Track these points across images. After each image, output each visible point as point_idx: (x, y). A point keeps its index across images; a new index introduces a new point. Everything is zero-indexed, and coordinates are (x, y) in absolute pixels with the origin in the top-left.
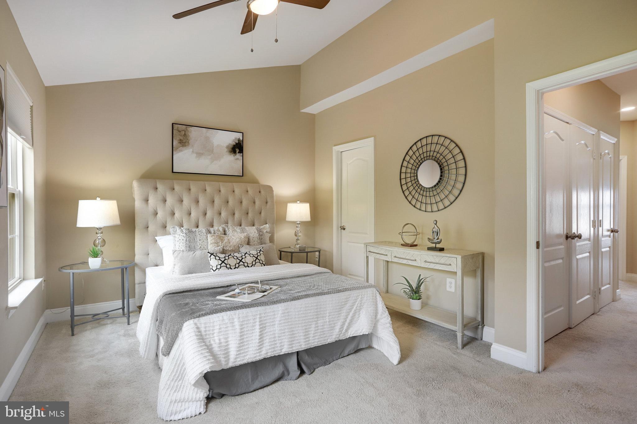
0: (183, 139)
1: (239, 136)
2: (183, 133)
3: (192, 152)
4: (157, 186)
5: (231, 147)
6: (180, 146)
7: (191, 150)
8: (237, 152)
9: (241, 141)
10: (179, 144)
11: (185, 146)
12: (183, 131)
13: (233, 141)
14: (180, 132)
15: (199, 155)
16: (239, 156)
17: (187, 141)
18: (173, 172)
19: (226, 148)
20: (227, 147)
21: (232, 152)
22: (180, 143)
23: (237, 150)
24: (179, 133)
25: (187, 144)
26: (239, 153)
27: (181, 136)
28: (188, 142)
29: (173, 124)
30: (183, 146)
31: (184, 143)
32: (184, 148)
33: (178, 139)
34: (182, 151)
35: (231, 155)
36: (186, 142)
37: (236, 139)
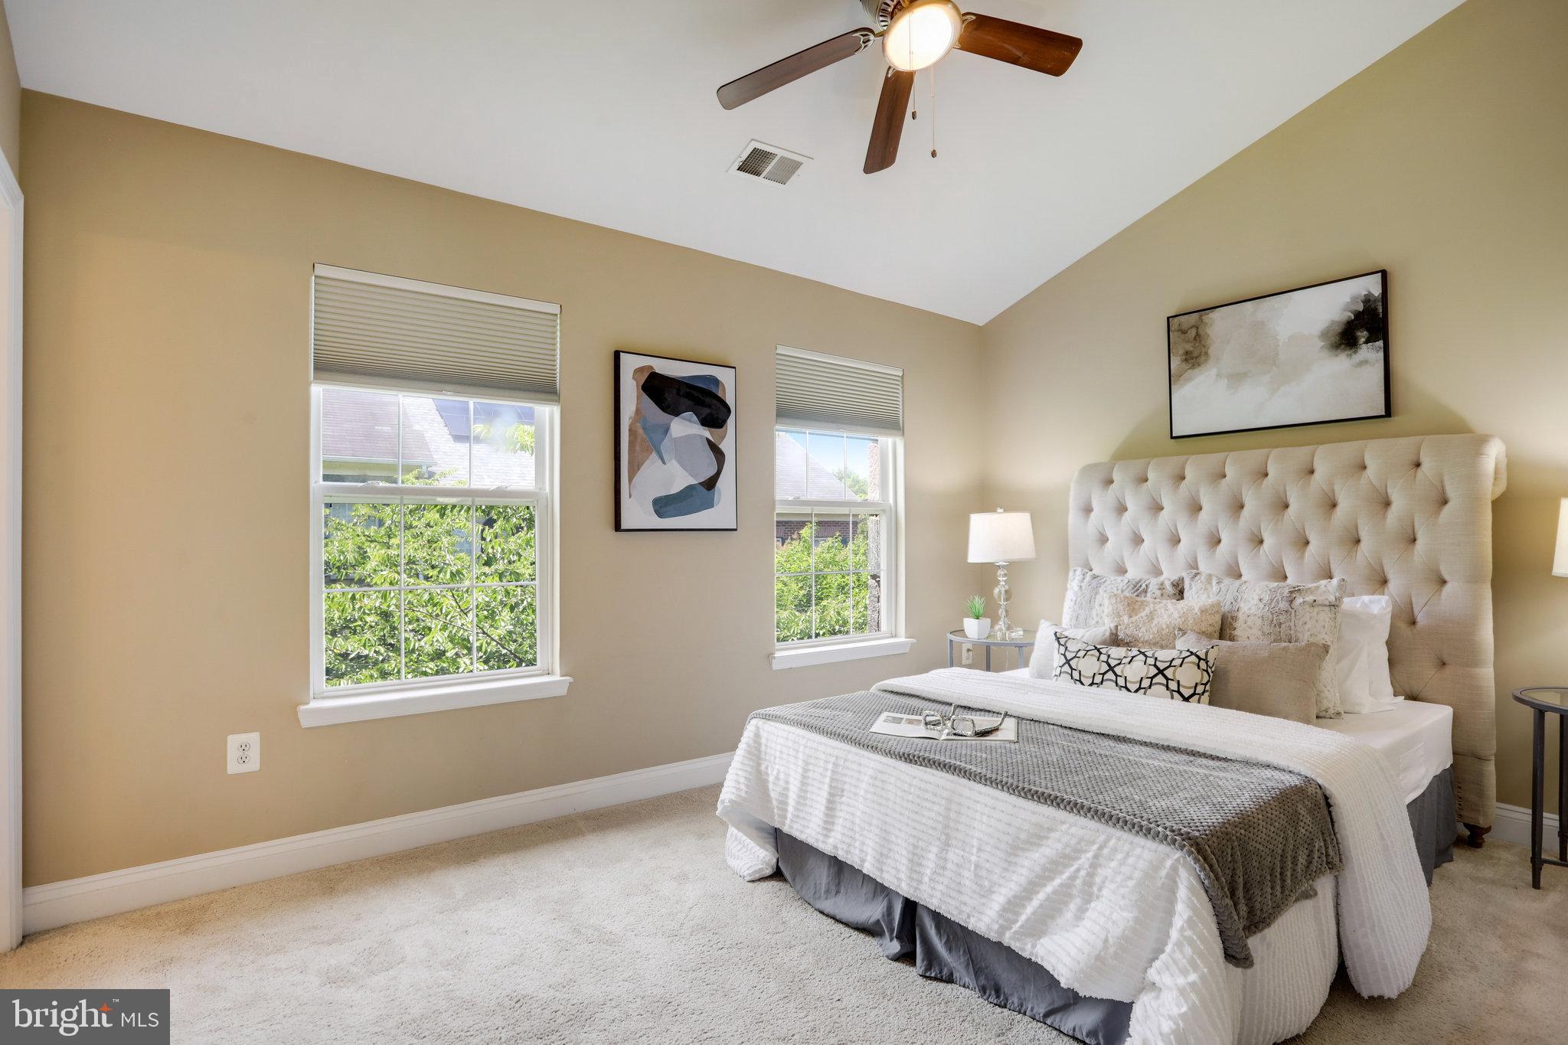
0: (1192, 349)
1: (1372, 286)
2: (1193, 332)
3: (1217, 375)
4: (1111, 476)
5: (1339, 329)
6: (1187, 368)
7: (1214, 371)
8: (1363, 340)
9: (1376, 300)
10: (1185, 366)
11: (1199, 365)
12: (1192, 327)
13: (1345, 310)
14: (1184, 332)
15: (1236, 378)
16: (1370, 354)
17: (1204, 350)
18: (1172, 437)
19: (1319, 337)
20: (1324, 335)
21: (1343, 346)
22: (1186, 360)
23: (1363, 335)
24: (1183, 336)
25: (1203, 358)
26: (1366, 342)
27: (1188, 342)
28: (1206, 354)
29: (1168, 318)
30: (1193, 367)
31: (1197, 357)
32: (1196, 370)
33: (1181, 352)
34: (1190, 379)
35: (1337, 355)
36: (1200, 355)
37: (1354, 299)
